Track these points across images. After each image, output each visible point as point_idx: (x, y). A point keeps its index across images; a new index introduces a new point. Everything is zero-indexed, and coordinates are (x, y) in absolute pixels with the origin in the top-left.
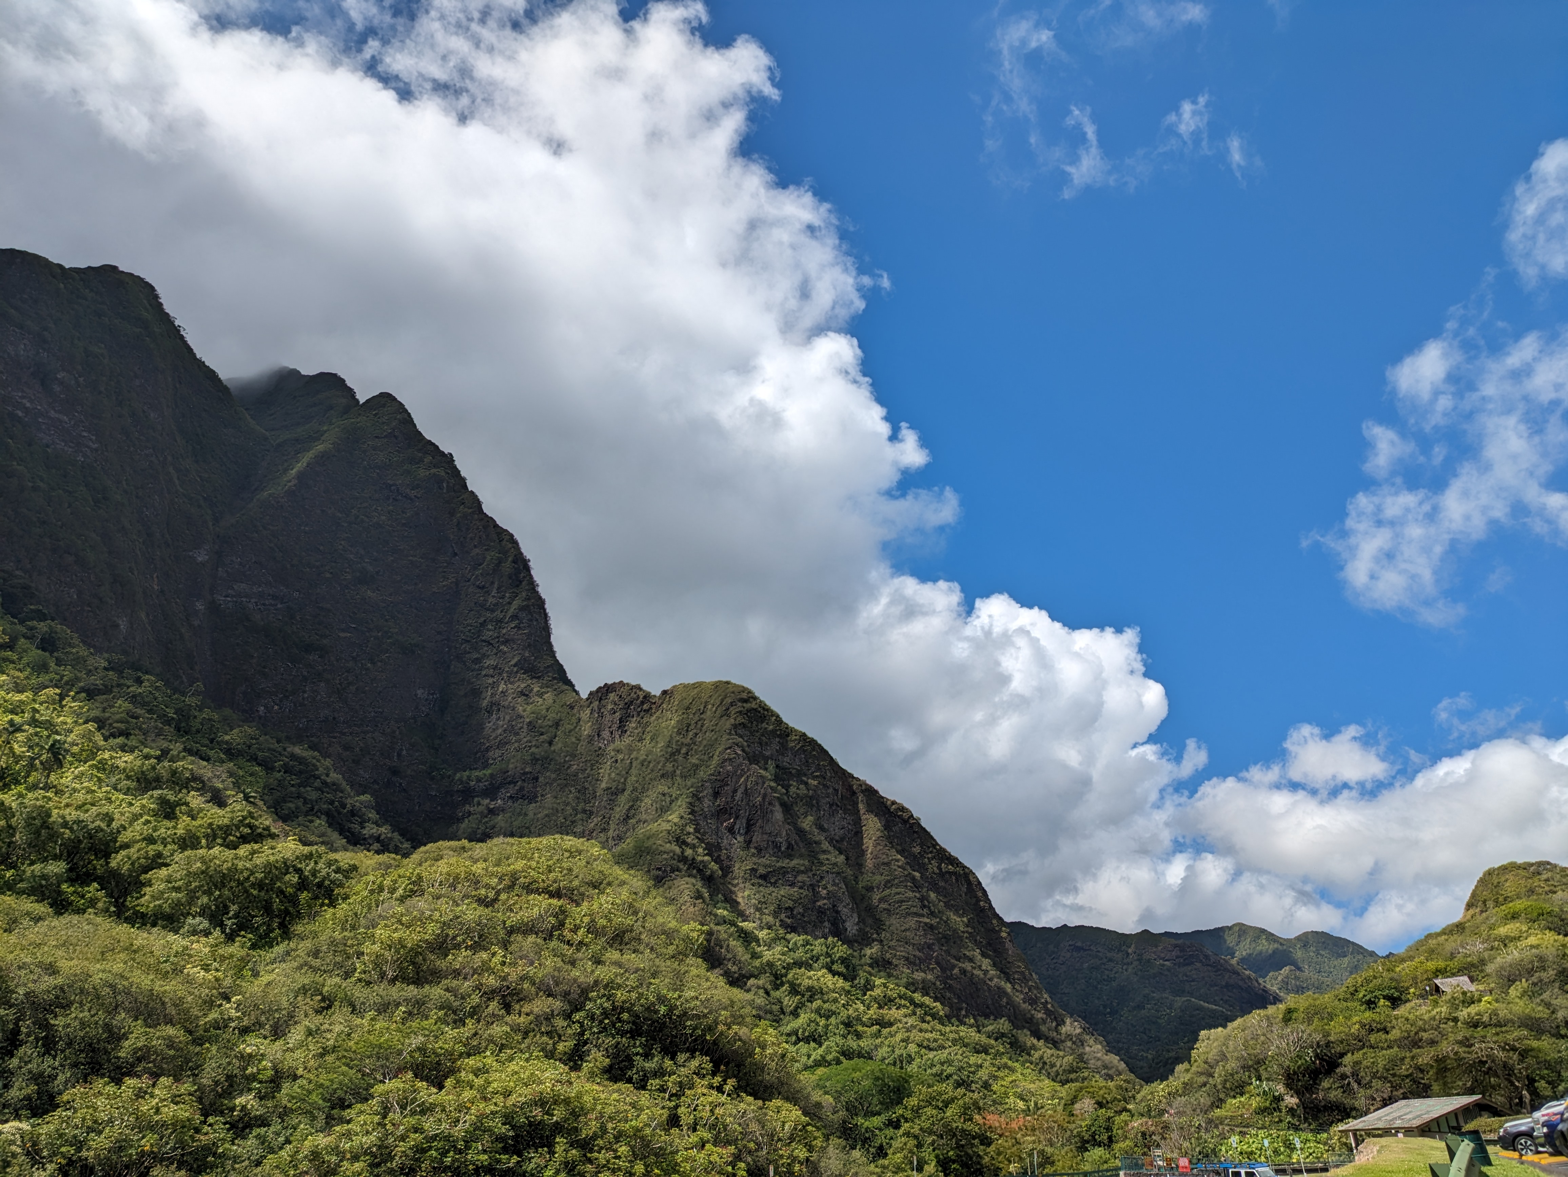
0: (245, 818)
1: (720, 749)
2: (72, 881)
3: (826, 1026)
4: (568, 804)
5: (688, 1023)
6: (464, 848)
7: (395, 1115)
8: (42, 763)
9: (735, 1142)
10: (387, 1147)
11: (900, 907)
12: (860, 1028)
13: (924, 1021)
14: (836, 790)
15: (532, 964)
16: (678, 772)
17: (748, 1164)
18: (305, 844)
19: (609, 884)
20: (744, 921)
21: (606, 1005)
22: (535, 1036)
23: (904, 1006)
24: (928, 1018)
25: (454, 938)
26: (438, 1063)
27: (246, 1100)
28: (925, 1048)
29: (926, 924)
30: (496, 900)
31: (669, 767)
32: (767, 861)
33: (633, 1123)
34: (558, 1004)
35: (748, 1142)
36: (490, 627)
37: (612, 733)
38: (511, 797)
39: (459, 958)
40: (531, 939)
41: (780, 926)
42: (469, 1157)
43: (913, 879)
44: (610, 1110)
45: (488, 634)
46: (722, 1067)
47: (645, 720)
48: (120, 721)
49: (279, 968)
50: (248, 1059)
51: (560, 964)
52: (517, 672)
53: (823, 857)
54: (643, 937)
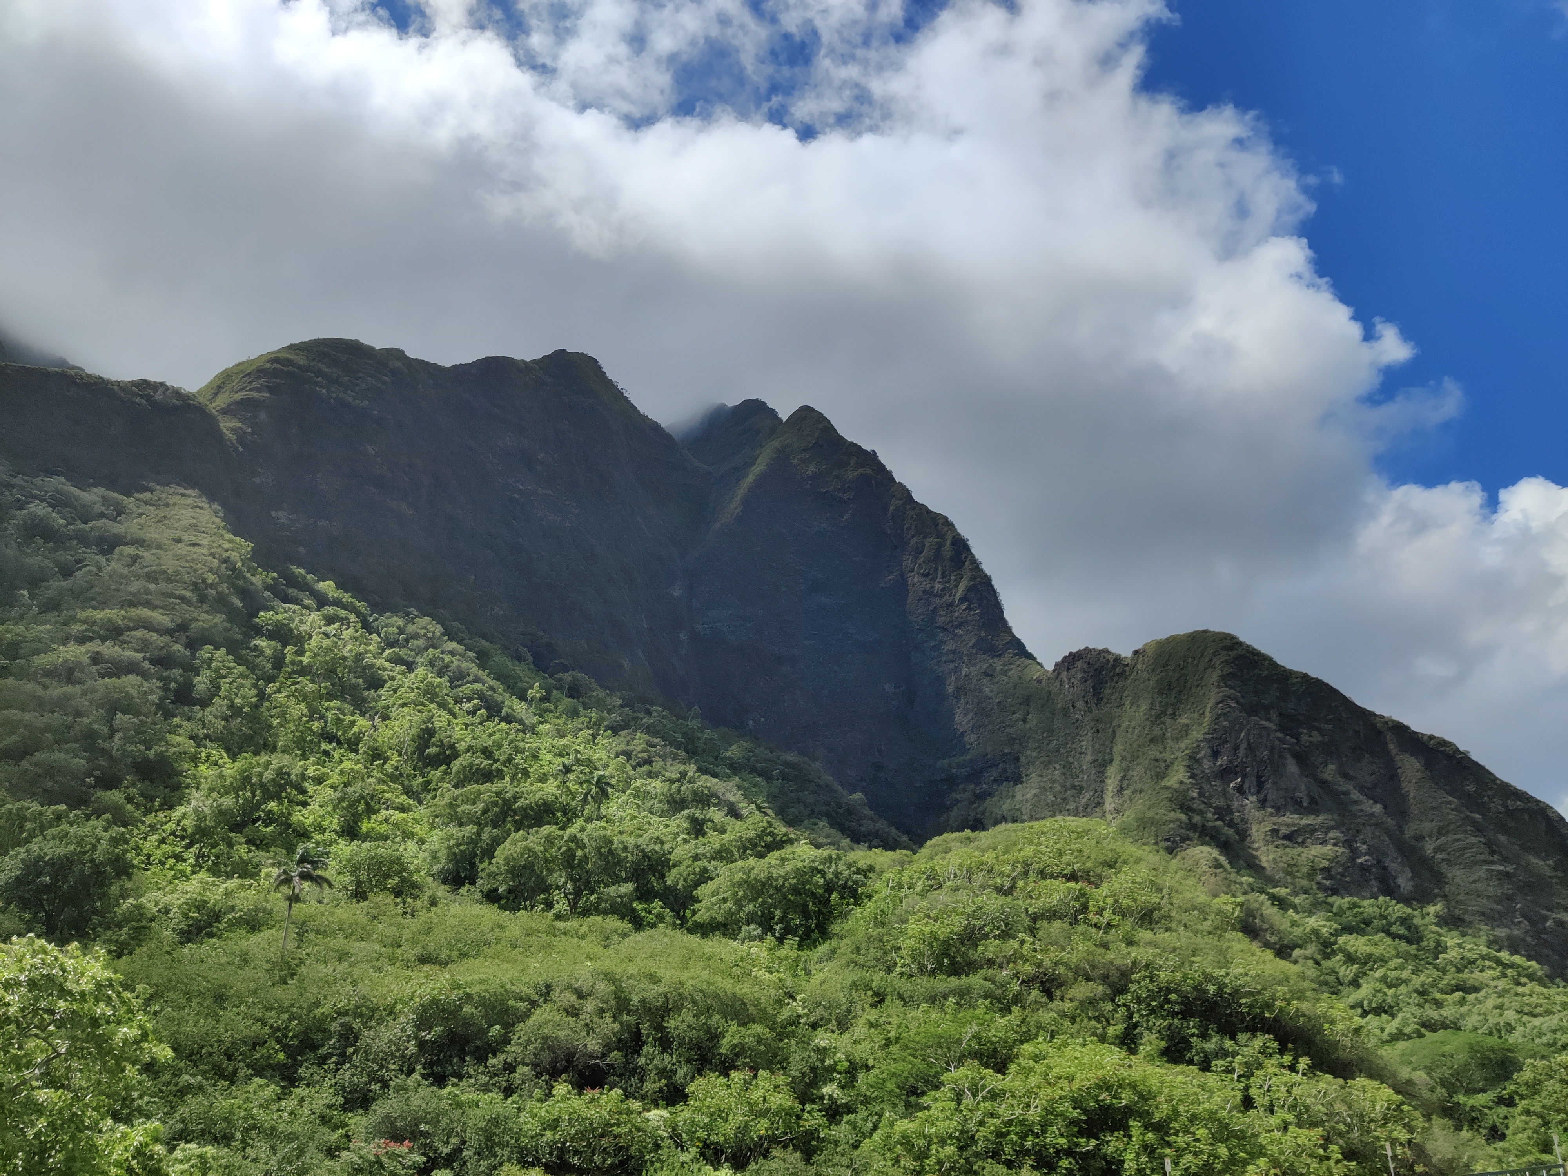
0: (765, 829)
1: (1210, 705)
2: (640, 899)
3: (1396, 996)
4: (1054, 781)
5: (1243, 1001)
6: (968, 838)
7: (968, 1101)
8: (592, 797)
9: (1321, 1123)
10: (968, 1132)
11: (1462, 855)
12: (1438, 996)
13: (1519, 984)
14: (1357, 732)
15: (1063, 949)
16: (1168, 735)
17: (1341, 1147)
18: (818, 846)
19: (1125, 862)
20: (1275, 887)
21: (1151, 987)
22: (1082, 1020)
23: (1489, 967)
24: (1523, 980)
25: (981, 928)
26: (995, 1050)
27: (829, 1089)
28: (1526, 1014)
29: (1500, 872)
30: (1013, 887)
31: (1157, 731)
32: (1290, 820)
33: (1207, 1105)
34: (1100, 989)
35: (1336, 1123)
36: (942, 613)
37: (1087, 702)
38: (995, 780)
39: (991, 948)
40: (1057, 924)
41: (1318, 889)
42: (1048, 1140)
43: (1474, 823)
44: (1177, 1093)
45: (941, 620)
46: (1290, 1045)
47: (1120, 684)
48: (643, 752)
49: (827, 966)
50: (823, 1052)
51: (1093, 948)
52: (976, 654)
53: (1355, 808)
54: (1173, 914)
